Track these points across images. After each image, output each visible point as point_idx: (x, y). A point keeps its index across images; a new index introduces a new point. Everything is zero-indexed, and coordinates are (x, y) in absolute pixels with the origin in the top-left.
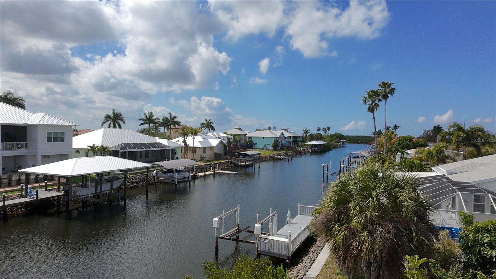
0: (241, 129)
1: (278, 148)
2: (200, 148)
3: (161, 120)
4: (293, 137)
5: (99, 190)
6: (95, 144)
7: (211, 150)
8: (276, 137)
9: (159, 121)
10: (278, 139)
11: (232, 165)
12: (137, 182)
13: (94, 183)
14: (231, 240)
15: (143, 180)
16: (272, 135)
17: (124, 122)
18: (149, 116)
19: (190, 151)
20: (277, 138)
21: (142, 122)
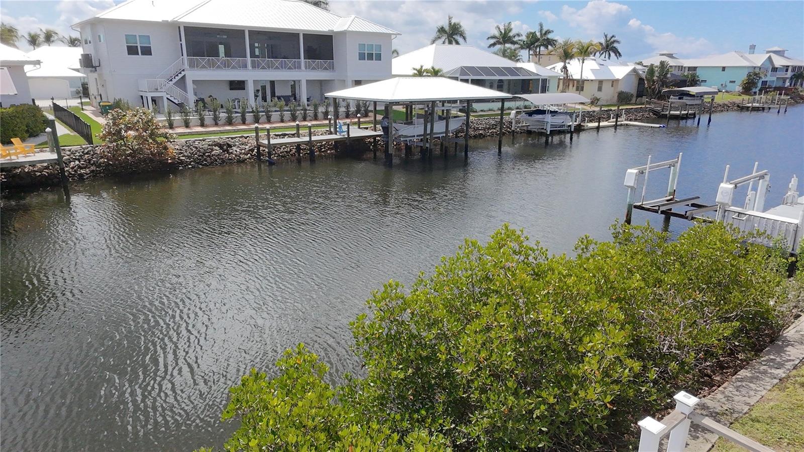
0: (674, 55)
1: (754, 90)
2: (592, 80)
3: (524, 38)
4: (794, 68)
5: (428, 132)
6: (422, 64)
7: (612, 86)
8: (754, 65)
9: (520, 38)
10: (757, 71)
11: (651, 113)
12: (484, 129)
13: (423, 120)
14: (659, 212)
15: (494, 126)
16: (745, 62)
17: (464, 38)
18: (505, 29)
19: (573, 86)
20: (755, 68)
21: (492, 41)
